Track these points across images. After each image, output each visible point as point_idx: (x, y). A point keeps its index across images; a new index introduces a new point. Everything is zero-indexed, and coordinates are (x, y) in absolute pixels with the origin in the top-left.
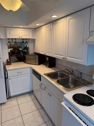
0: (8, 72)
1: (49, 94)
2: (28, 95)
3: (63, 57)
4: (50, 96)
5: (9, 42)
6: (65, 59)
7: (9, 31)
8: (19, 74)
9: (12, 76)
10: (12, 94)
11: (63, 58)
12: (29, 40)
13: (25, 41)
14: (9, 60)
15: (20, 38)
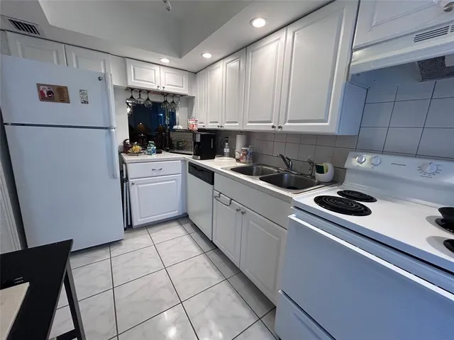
0: (129, 166)
1: (237, 210)
2: (175, 224)
3: (272, 124)
4: (241, 214)
5: (132, 97)
6: (280, 127)
7: (134, 69)
8: (155, 173)
9: (137, 177)
10: (137, 221)
11: (273, 127)
12: (181, 98)
13: (170, 100)
14: (128, 141)
15: (161, 89)
